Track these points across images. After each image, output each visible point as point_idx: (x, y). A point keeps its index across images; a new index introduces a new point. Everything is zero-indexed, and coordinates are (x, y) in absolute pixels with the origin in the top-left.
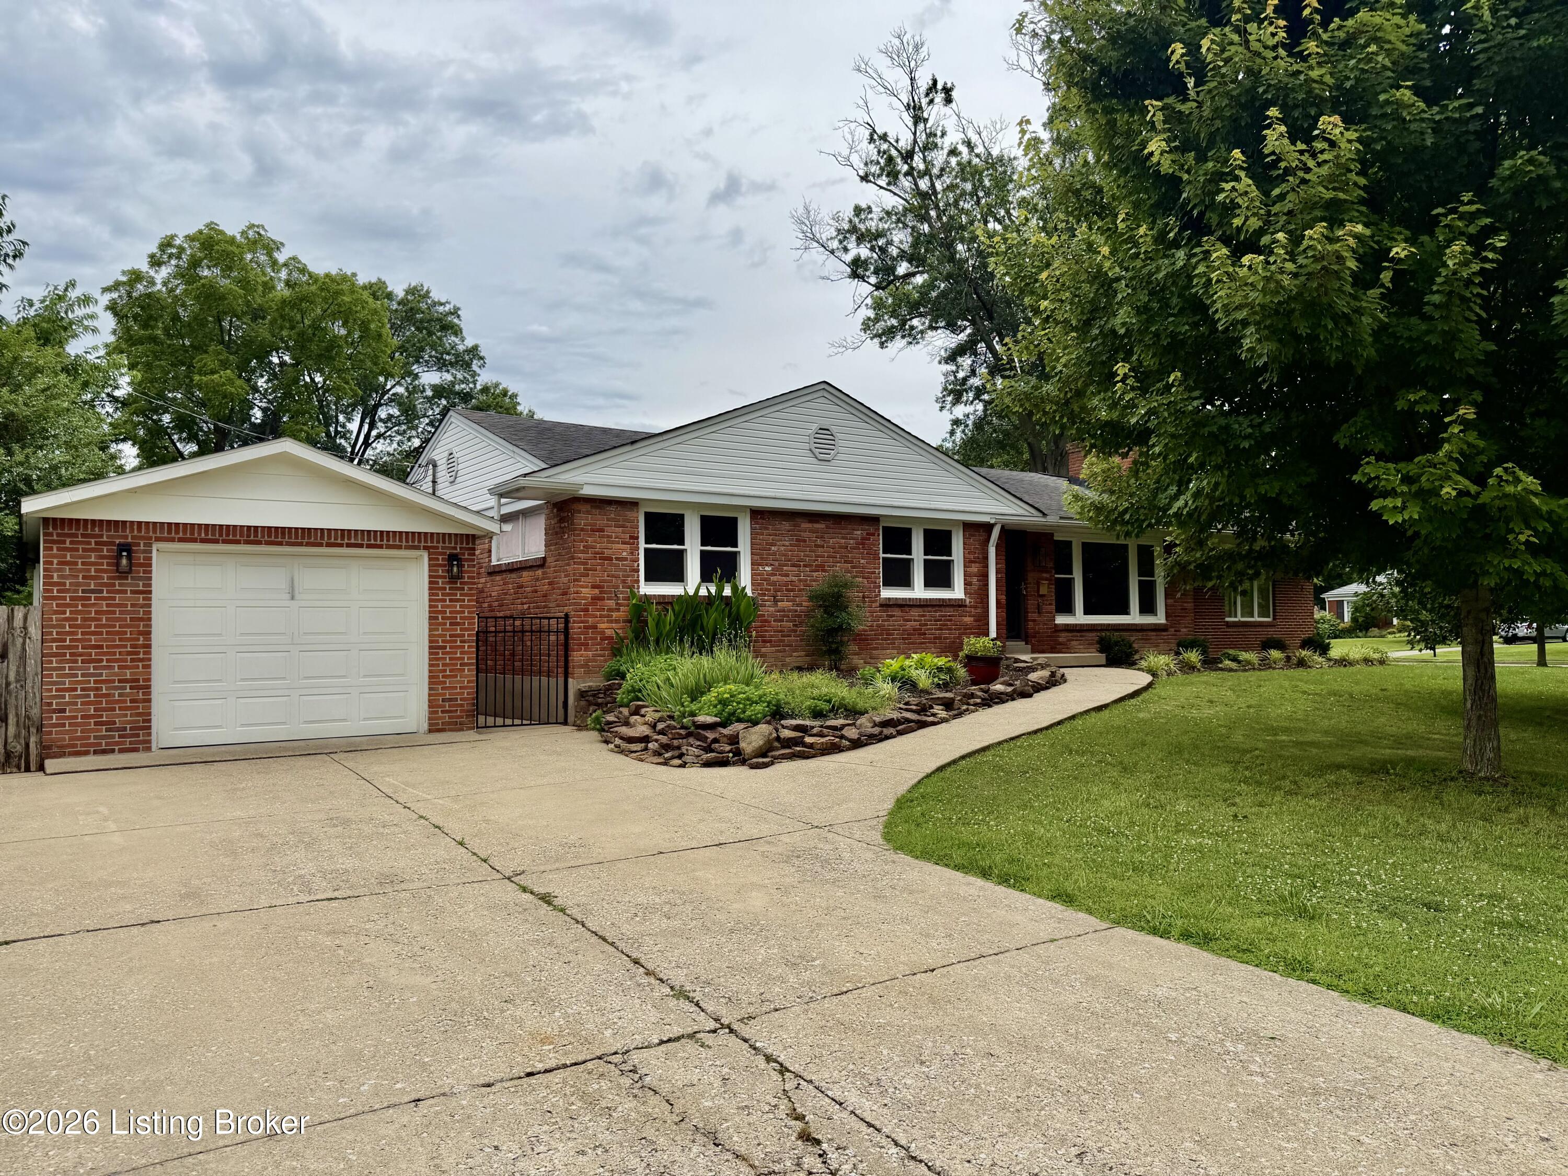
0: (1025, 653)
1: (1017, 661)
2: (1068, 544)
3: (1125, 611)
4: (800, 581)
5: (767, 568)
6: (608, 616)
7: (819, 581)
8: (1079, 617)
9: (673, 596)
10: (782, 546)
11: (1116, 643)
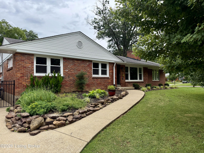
0: (120, 87)
1: (119, 89)
2: (128, 67)
3: (137, 79)
4: (75, 73)
5: (67, 70)
6: (25, 81)
7: (78, 73)
8: (129, 80)
9: (43, 76)
10: (70, 65)
11: (136, 85)
